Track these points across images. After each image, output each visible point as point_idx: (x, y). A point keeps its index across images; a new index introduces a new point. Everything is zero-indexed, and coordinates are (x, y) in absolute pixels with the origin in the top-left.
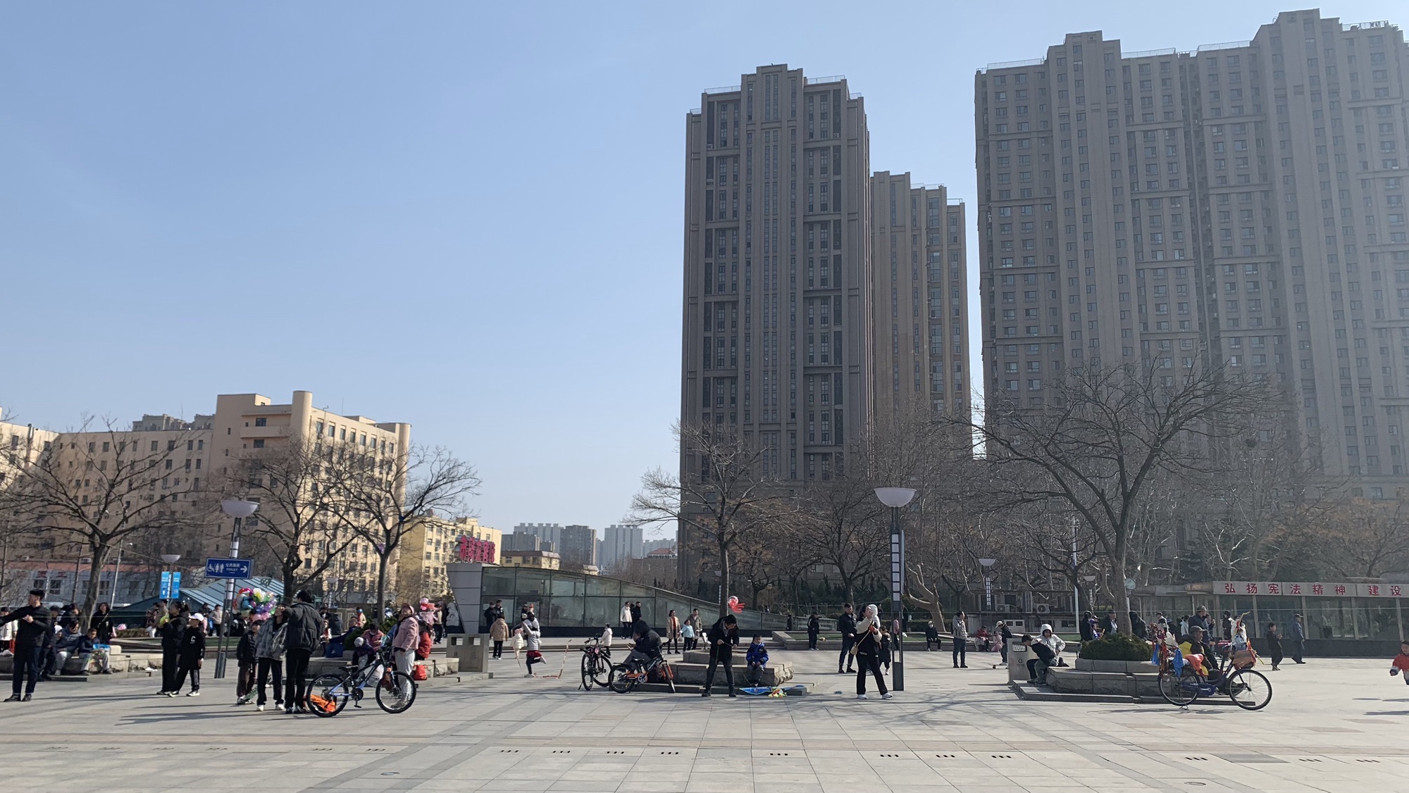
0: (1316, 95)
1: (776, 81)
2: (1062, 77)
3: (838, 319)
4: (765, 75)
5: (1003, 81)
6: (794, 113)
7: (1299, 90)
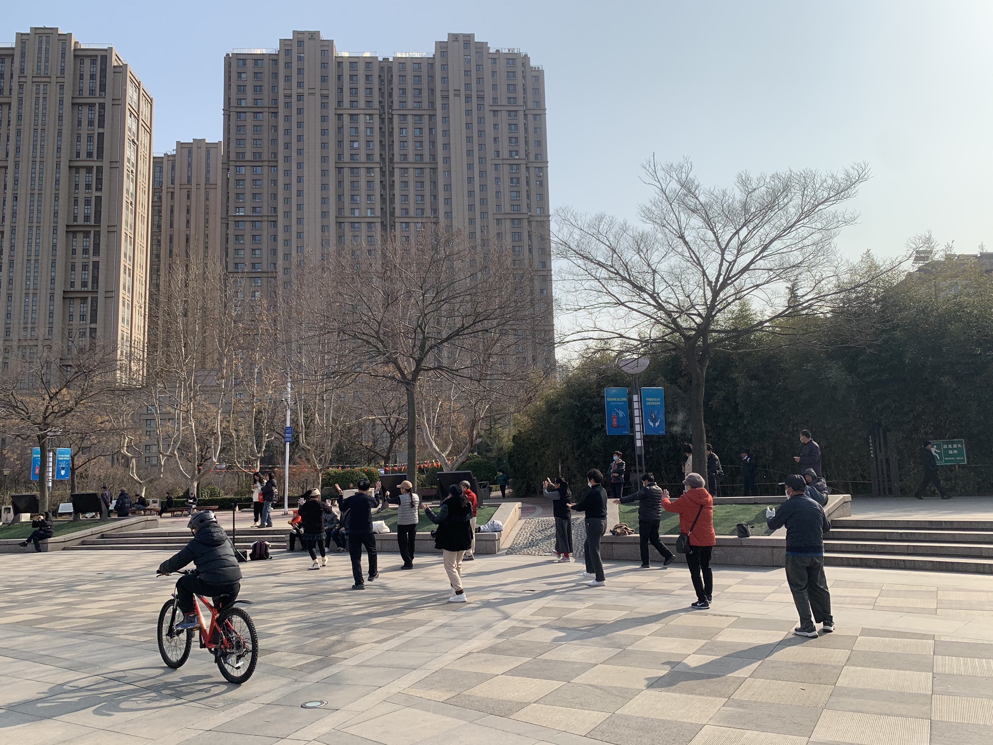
0: (468, 98)
1: (48, 42)
2: (288, 65)
3: (97, 252)
4: (37, 36)
5: (244, 64)
6: (63, 70)
7: (457, 93)
